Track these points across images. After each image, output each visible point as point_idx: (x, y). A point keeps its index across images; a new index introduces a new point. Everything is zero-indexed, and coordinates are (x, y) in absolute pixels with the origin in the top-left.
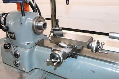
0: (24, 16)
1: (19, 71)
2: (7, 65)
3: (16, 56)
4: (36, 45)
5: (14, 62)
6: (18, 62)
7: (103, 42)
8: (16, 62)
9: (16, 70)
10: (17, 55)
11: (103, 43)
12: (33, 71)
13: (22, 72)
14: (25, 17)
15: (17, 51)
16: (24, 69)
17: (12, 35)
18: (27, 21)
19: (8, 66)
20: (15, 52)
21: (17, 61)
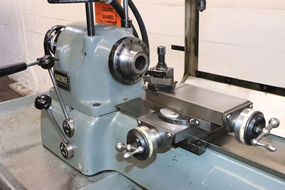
0: (94, 35)
1: (71, 169)
2: (49, 152)
3: (67, 131)
4: (118, 109)
5: (61, 146)
6: (69, 148)
7: (275, 119)
8: (64, 146)
9: (63, 166)
10: (69, 129)
11: (274, 122)
12: (101, 175)
13: (75, 173)
14: (94, 37)
15: (69, 120)
16: (80, 167)
17: (63, 79)
18: (98, 47)
19: (51, 154)
20: (65, 122)
21: (68, 144)
